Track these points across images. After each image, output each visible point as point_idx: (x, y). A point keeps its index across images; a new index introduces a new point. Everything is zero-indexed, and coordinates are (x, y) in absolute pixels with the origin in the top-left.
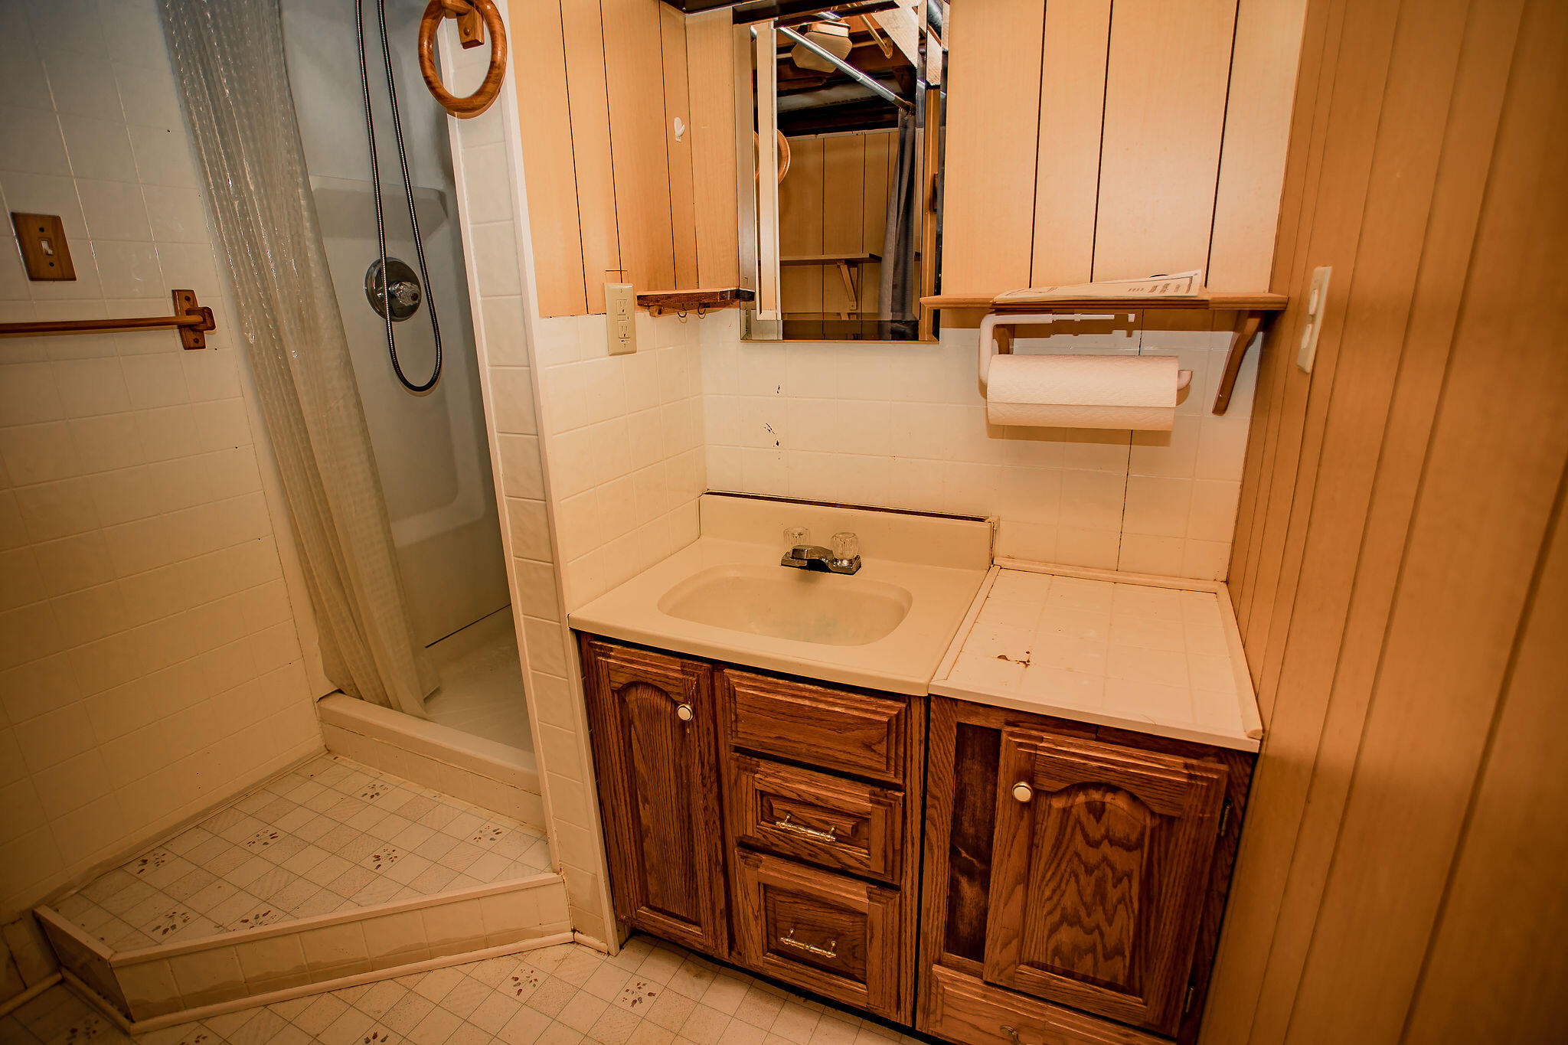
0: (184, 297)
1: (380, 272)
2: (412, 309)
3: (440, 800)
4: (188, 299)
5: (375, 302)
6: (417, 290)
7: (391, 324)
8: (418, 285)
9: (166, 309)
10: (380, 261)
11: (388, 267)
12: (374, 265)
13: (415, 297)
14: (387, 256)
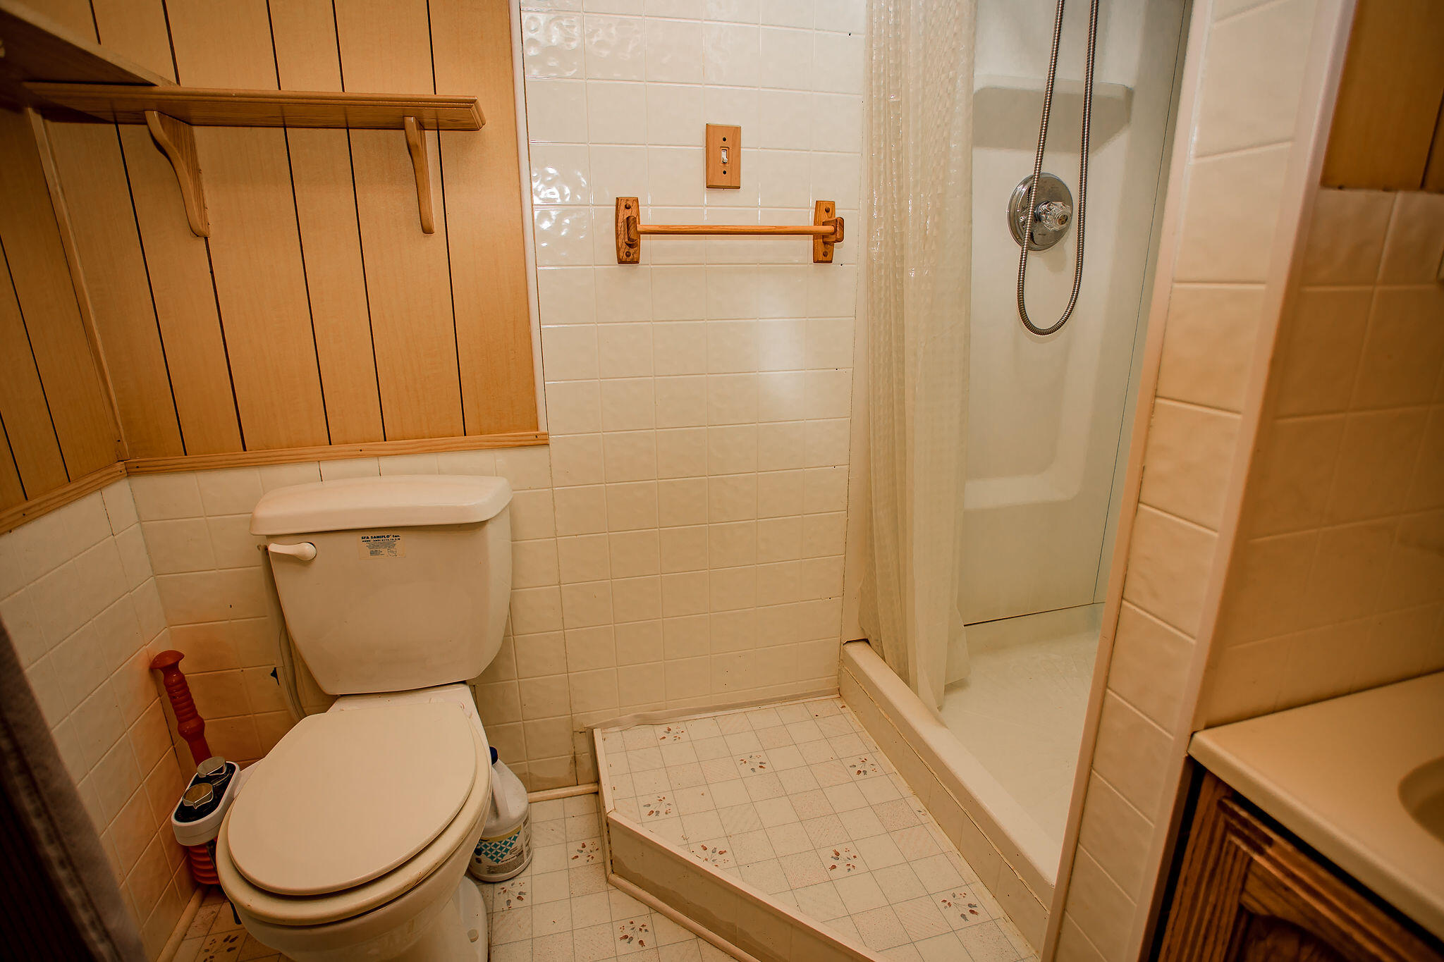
0: (825, 209)
1: (1030, 190)
2: (1058, 235)
3: (923, 819)
4: (827, 211)
5: (1016, 229)
6: (1067, 210)
7: (1026, 253)
8: (1071, 205)
9: (806, 219)
10: (1032, 177)
11: (1040, 184)
12: (1025, 182)
13: (1064, 220)
14: (1042, 171)
